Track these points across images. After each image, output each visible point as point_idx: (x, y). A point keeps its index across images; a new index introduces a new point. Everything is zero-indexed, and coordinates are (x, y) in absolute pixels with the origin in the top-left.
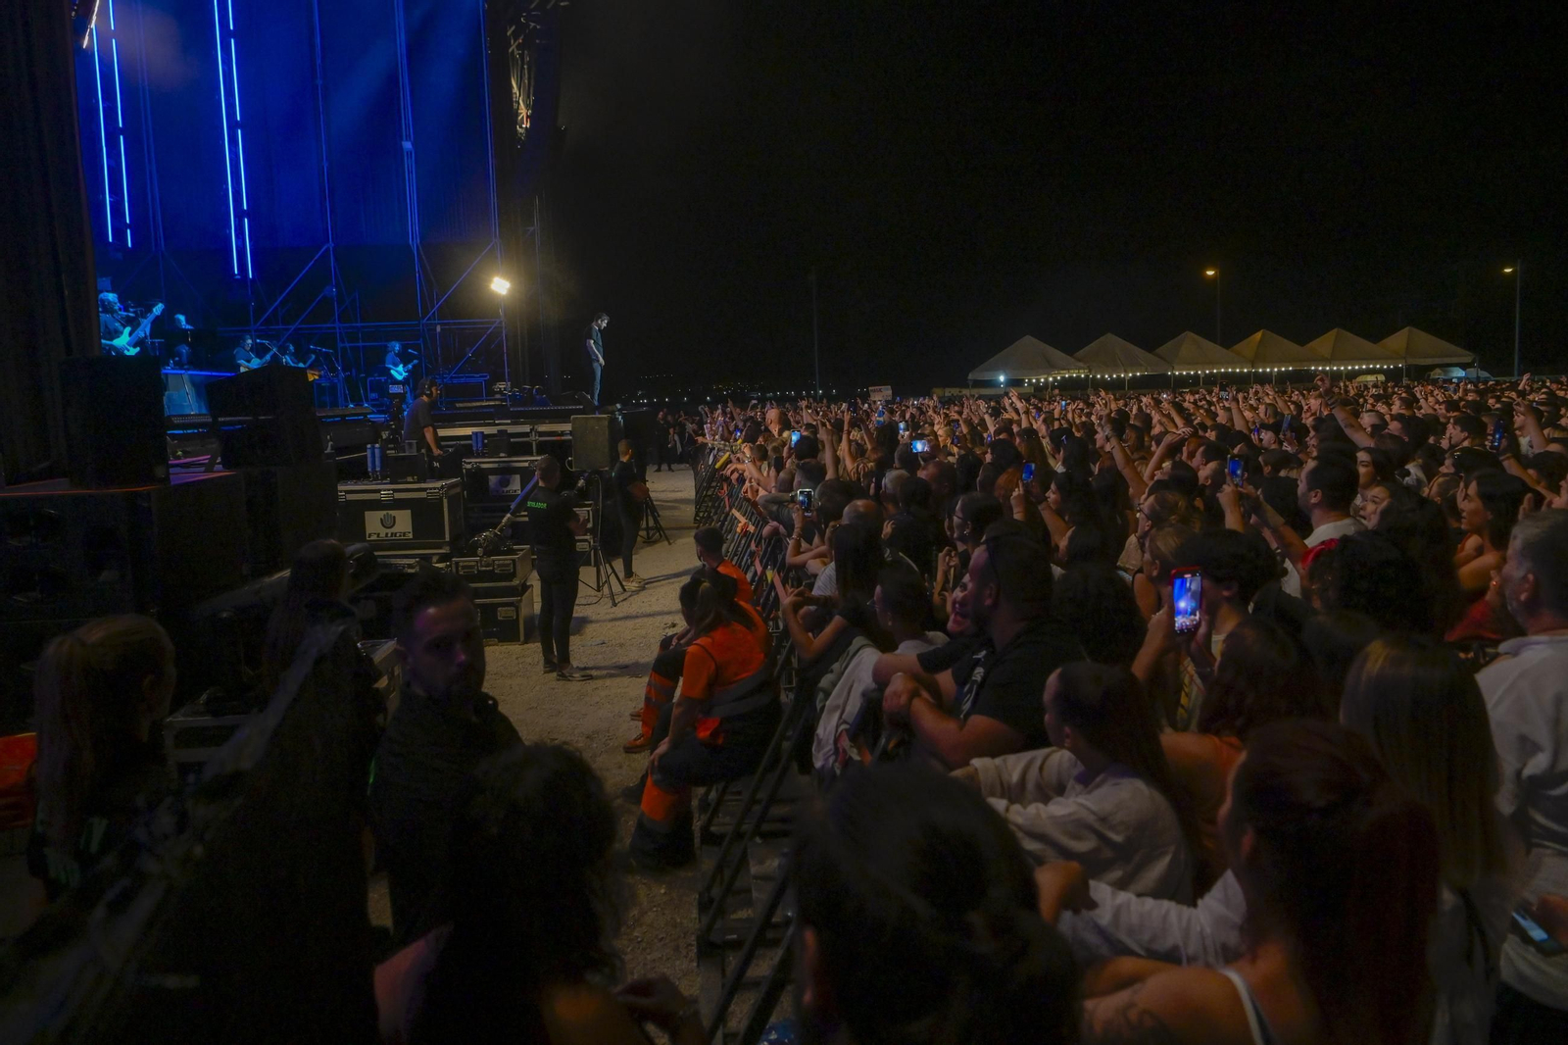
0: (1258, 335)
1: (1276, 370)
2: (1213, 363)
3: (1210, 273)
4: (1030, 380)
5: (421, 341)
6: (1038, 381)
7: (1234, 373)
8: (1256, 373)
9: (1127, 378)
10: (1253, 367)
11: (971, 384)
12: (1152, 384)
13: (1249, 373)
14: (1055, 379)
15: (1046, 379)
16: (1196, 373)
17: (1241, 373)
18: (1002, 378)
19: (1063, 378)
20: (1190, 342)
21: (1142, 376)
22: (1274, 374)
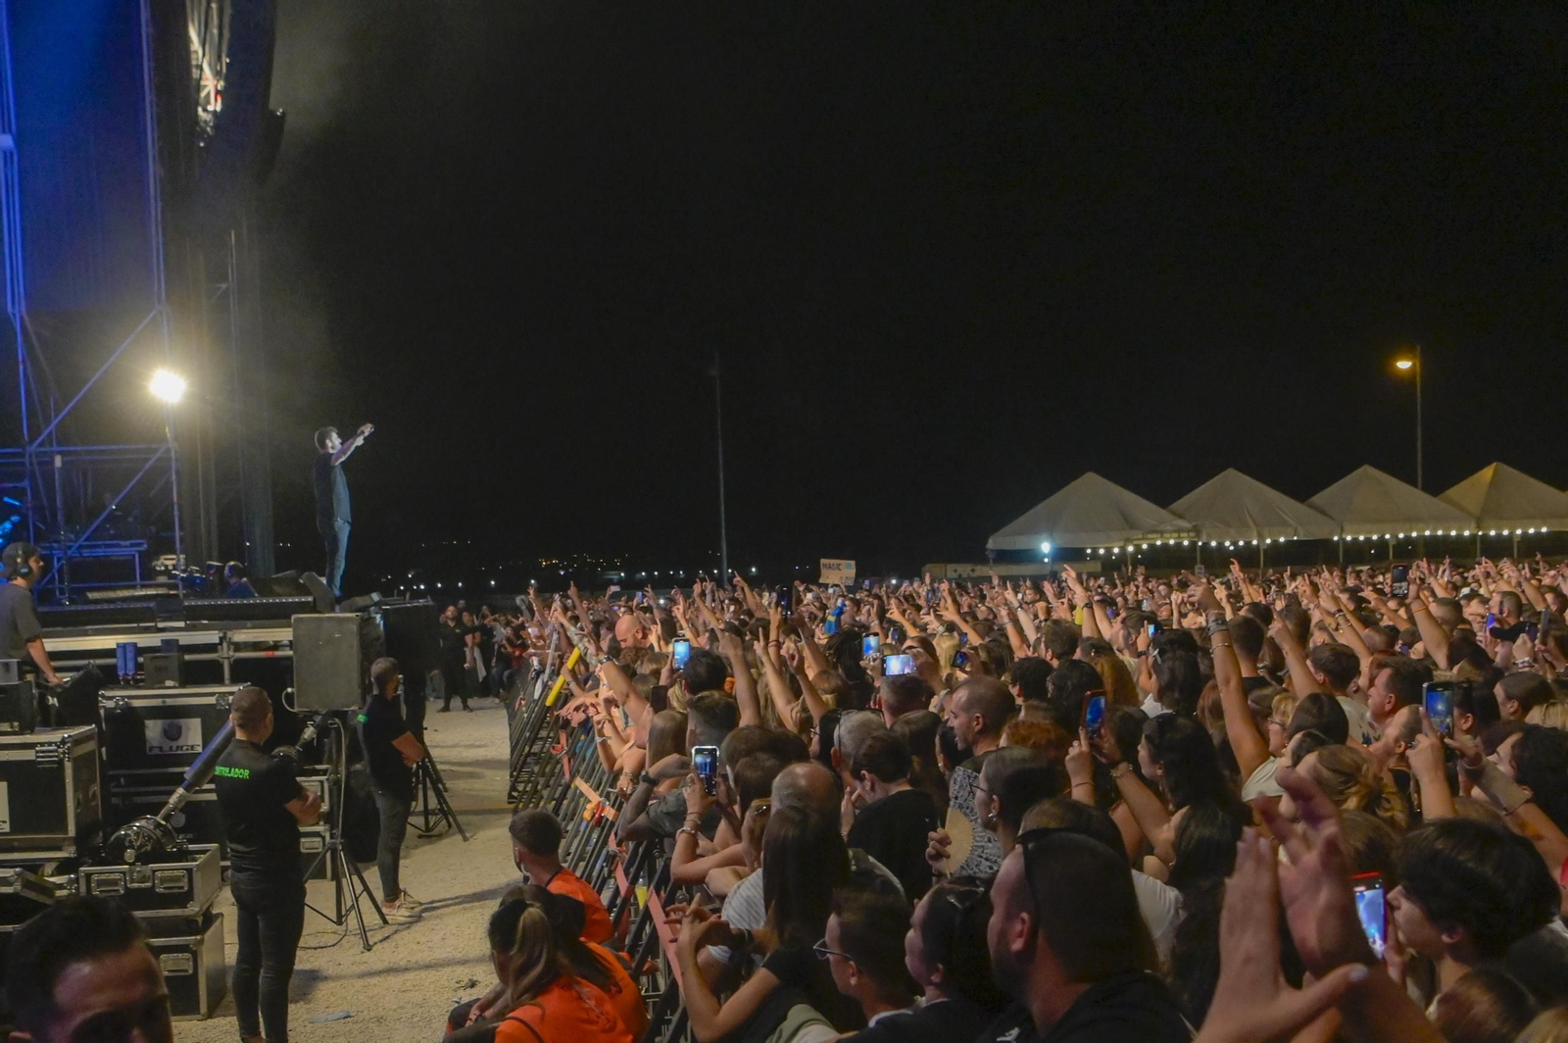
0: (1487, 473)
1: (1519, 532)
2: (1413, 520)
3: (1404, 365)
4: (1095, 550)
5: (26, 483)
6: (1109, 550)
7: (1446, 538)
8: (1485, 537)
9: (1262, 547)
10: (1479, 528)
11: (991, 556)
12: (1307, 555)
13: (1473, 537)
14: (1138, 548)
15: (1123, 549)
16: (1382, 538)
17: (1459, 537)
18: (1046, 547)
19: (1152, 547)
20: (1368, 484)
21: (1288, 542)
22: (1516, 540)
